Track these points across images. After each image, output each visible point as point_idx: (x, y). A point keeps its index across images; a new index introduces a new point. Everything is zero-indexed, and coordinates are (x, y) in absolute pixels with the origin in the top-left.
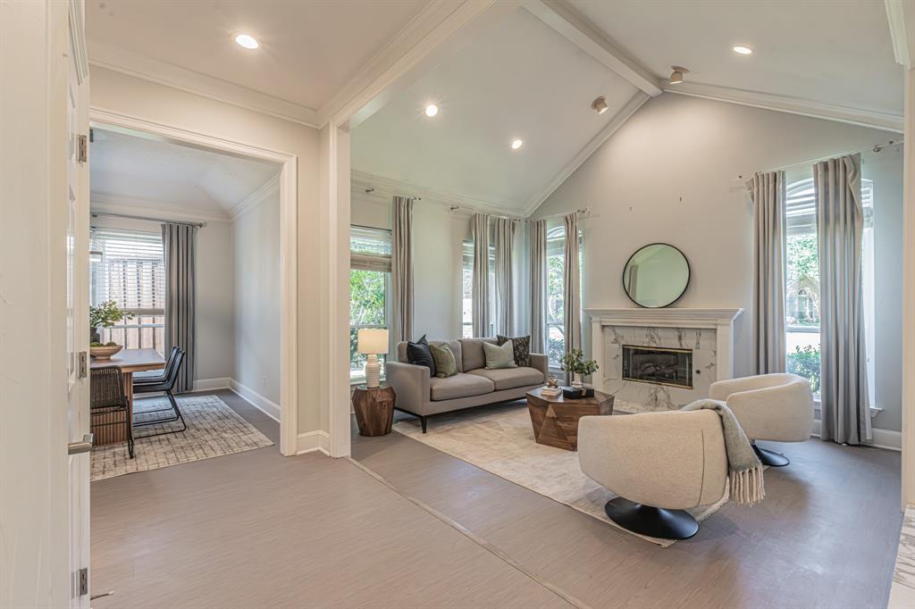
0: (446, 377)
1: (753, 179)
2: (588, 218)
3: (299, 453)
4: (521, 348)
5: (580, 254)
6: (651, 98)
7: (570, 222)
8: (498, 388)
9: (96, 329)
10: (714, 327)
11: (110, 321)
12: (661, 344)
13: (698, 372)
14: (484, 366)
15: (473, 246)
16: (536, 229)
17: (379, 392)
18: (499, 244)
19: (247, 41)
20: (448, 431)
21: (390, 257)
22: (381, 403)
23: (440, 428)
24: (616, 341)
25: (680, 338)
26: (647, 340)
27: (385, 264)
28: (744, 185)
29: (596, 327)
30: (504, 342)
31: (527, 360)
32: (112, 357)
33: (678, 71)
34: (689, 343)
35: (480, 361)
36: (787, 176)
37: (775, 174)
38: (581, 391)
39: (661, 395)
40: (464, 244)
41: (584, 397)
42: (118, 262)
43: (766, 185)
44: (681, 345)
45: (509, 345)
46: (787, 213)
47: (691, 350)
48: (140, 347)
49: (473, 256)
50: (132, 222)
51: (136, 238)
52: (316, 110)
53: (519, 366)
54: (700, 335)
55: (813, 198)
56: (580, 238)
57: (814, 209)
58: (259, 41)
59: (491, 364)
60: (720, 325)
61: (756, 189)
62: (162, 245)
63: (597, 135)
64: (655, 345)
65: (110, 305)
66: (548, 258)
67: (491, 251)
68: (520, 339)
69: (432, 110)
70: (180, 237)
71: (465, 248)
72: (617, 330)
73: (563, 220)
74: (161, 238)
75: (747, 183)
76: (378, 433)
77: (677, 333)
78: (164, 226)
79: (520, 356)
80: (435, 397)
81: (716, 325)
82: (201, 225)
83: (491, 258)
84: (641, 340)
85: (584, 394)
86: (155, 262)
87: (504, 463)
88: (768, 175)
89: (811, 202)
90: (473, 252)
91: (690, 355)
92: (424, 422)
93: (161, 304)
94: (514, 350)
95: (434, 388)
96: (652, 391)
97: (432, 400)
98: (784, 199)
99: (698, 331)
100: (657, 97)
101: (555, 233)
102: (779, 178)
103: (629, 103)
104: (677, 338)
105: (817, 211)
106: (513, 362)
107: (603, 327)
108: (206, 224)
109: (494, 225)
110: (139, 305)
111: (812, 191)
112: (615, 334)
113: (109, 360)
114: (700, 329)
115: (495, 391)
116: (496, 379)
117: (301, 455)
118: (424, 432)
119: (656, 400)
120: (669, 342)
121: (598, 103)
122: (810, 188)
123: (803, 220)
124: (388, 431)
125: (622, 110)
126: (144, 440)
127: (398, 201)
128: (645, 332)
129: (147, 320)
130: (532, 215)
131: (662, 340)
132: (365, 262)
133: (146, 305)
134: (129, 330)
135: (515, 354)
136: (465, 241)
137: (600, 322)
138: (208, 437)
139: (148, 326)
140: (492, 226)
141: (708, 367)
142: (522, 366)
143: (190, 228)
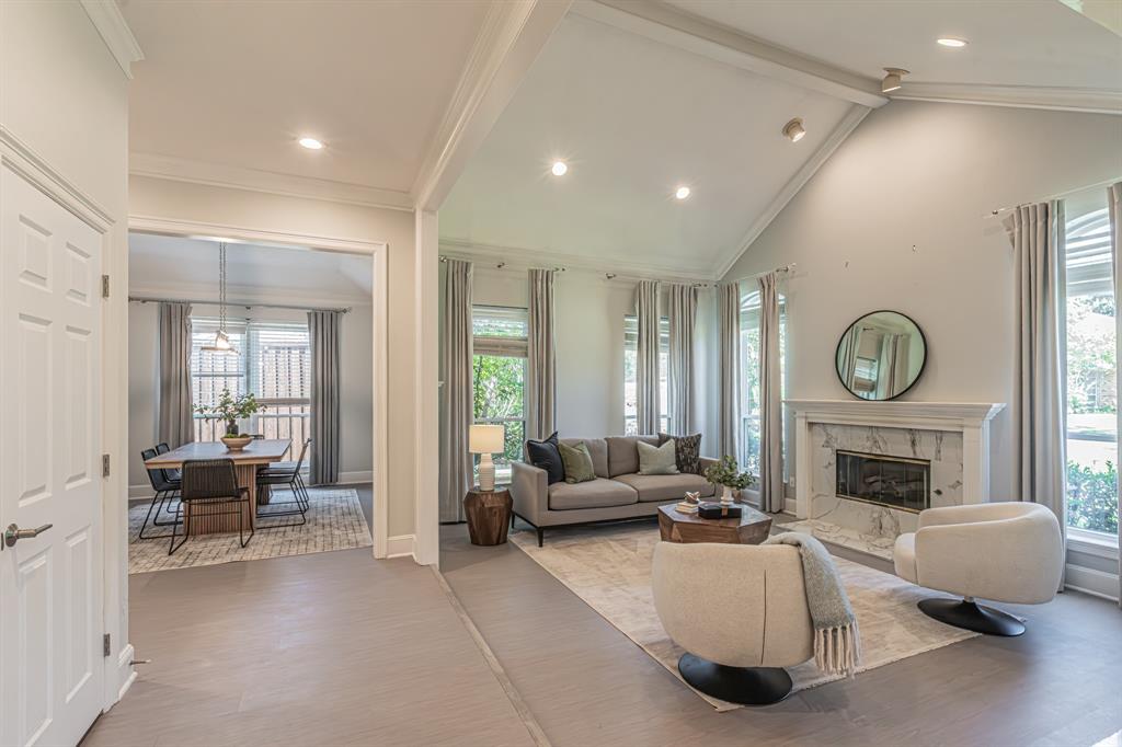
0: (576, 483)
1: (1013, 215)
2: (792, 277)
3: (390, 556)
4: (687, 450)
5: (782, 326)
6: (873, 109)
7: (766, 287)
8: (642, 498)
9: (235, 421)
10: (960, 430)
12: (886, 451)
13: (939, 492)
14: (636, 470)
15: (636, 320)
16: (727, 296)
17: (490, 497)
18: (674, 318)
19: (311, 143)
20: (569, 546)
21: (526, 340)
22: (491, 509)
23: (561, 543)
24: (827, 444)
25: (913, 443)
26: (868, 444)
27: (521, 348)
28: (1001, 224)
29: (801, 425)
30: (666, 441)
31: (695, 465)
32: (244, 448)
33: (893, 74)
34: (926, 451)
35: (631, 464)
36: (1066, 208)
37: (1046, 207)
38: (721, 510)
39: (886, 521)
40: (626, 320)
41: (724, 517)
42: (283, 349)
43: (1032, 222)
44: (915, 452)
45: (670, 446)
46: (1068, 262)
47: (929, 461)
49: (637, 333)
50: (281, 311)
51: (285, 328)
52: (408, 192)
53: (682, 472)
54: (941, 440)
55: (1109, 238)
56: (782, 307)
57: (1110, 255)
58: (321, 142)
59: (644, 469)
60: (967, 426)
61: (1017, 230)
62: (308, 333)
63: (803, 167)
64: (879, 452)
66: (741, 333)
67: (663, 325)
68: (687, 439)
69: (559, 168)
70: (325, 324)
71: (628, 324)
72: (829, 429)
73: (757, 284)
74: (307, 326)
75: (1004, 221)
76: (488, 543)
77: (908, 437)
78: (309, 314)
79: (685, 460)
80: (553, 505)
81: (962, 426)
82: (345, 311)
83: (664, 334)
84: (861, 445)
85: (725, 513)
86: (302, 350)
87: (606, 590)
88: (1036, 207)
89: (1105, 244)
90: (637, 329)
91: (928, 467)
92: (543, 534)
93: (308, 395)
94: (677, 451)
95: (553, 494)
96: (875, 515)
97: (549, 509)
98: (1062, 241)
99: (939, 435)
100: (881, 107)
101: (750, 300)
102: (1053, 211)
103: (841, 122)
104: (910, 443)
105: (1114, 258)
106: (675, 467)
107: (811, 425)
108: (350, 309)
109: (668, 295)
111: (1107, 228)
112: (828, 434)
113: (241, 451)
114: (941, 431)
115: (639, 502)
116: (641, 488)
117: (392, 559)
118: (541, 545)
119: (881, 528)
120: (898, 449)
121: (792, 127)
122: (1104, 224)
123: (1094, 271)
124: (501, 540)
125: (834, 131)
126: (265, 531)
127: (534, 274)
128: (865, 434)
129: (296, 410)
130: (723, 279)
131: (889, 445)
132: (497, 346)
133: (296, 394)
135: (678, 457)
136: (627, 316)
137: (806, 418)
138: (320, 532)
139: (298, 416)
140: (666, 296)
141: (954, 487)
142: (687, 472)
143: (334, 314)
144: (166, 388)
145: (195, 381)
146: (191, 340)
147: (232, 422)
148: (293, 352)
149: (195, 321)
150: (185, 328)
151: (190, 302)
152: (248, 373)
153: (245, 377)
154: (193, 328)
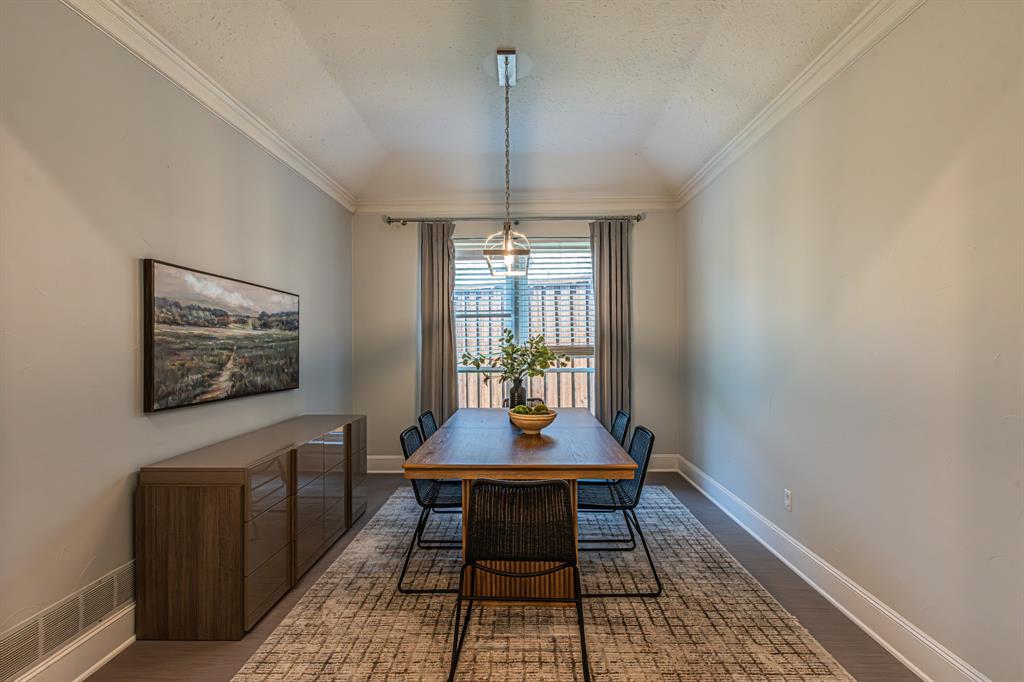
9: (521, 381)
11: (538, 368)
32: (543, 432)
48: (573, 405)
50: (554, 228)
51: (560, 248)
62: (590, 255)
65: (537, 343)
70: (613, 239)
74: (588, 244)
78: (591, 224)
82: (638, 218)
108: (644, 215)
110: (558, 341)
113: (538, 438)
133: (580, 340)
134: (563, 375)
143: (625, 223)
144: (428, 331)
145: (459, 323)
146: (453, 268)
147: (518, 382)
148: (547, 292)
149: (459, 246)
150: (448, 256)
151: (452, 219)
152: (516, 312)
153: (512, 318)
154: (457, 255)
